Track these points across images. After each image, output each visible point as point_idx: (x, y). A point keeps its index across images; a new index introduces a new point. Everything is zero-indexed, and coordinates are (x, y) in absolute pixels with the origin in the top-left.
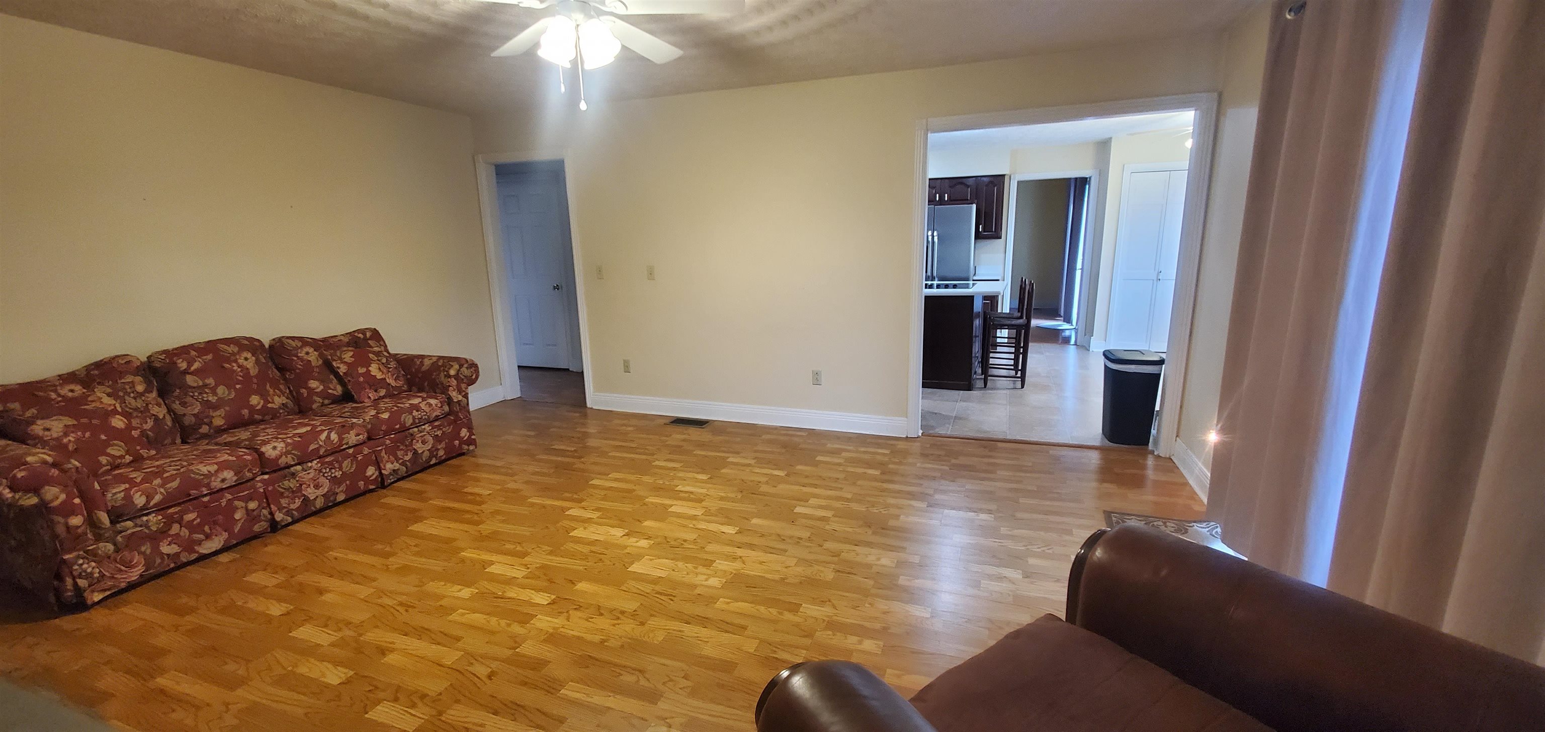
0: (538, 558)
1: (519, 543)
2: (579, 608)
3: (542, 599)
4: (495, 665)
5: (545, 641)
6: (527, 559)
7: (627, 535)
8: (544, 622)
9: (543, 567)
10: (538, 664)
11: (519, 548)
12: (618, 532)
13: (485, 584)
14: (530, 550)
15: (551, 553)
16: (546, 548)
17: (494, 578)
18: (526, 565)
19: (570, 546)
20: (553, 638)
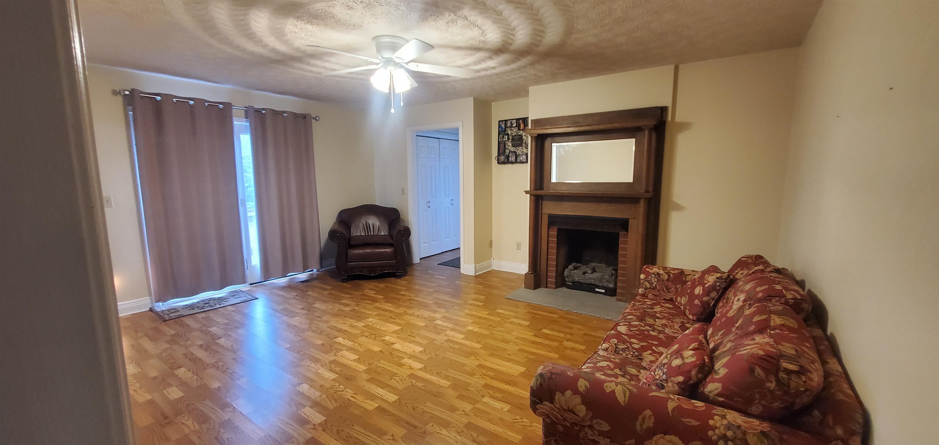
0: (440, 339)
1: (451, 347)
2: (425, 318)
3: (438, 322)
4: (452, 308)
5: (438, 311)
6: (446, 338)
7: (393, 344)
8: (438, 315)
9: (438, 334)
10: (440, 307)
11: (451, 345)
12: (397, 346)
13: (464, 331)
14: (445, 343)
15: (435, 340)
16: (436, 342)
17: (460, 332)
18: (447, 336)
19: (424, 342)
20: (435, 312)
